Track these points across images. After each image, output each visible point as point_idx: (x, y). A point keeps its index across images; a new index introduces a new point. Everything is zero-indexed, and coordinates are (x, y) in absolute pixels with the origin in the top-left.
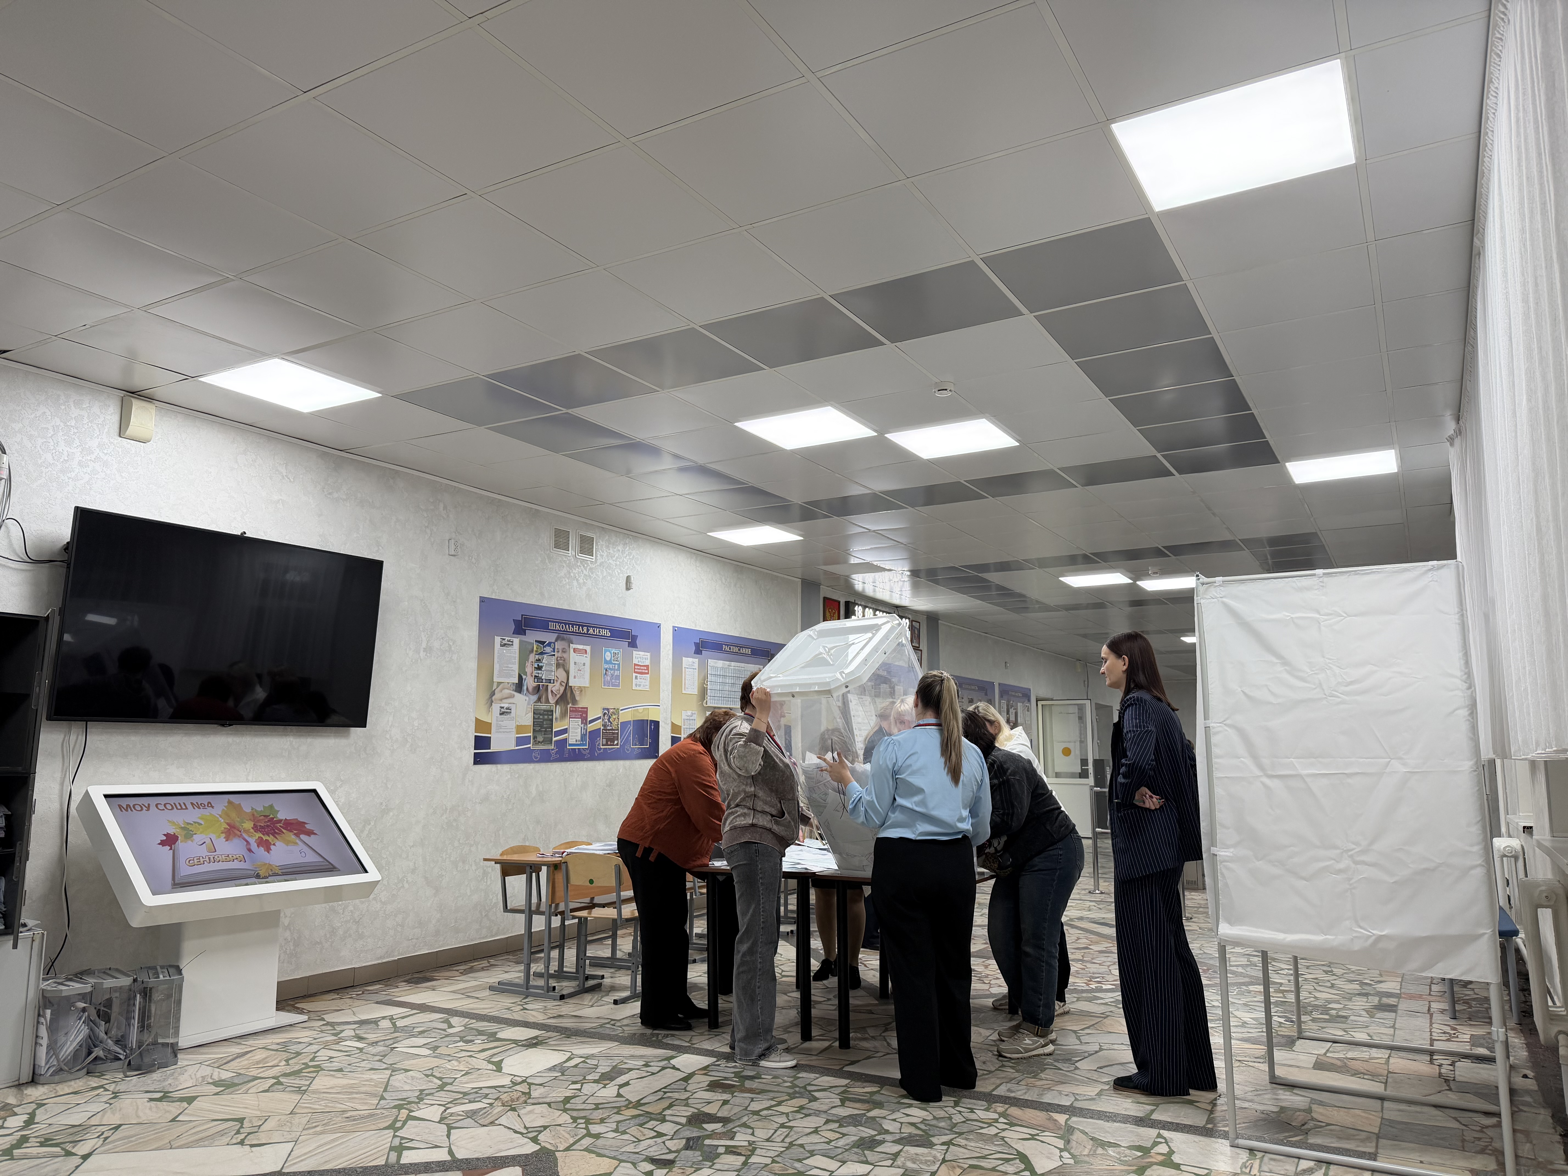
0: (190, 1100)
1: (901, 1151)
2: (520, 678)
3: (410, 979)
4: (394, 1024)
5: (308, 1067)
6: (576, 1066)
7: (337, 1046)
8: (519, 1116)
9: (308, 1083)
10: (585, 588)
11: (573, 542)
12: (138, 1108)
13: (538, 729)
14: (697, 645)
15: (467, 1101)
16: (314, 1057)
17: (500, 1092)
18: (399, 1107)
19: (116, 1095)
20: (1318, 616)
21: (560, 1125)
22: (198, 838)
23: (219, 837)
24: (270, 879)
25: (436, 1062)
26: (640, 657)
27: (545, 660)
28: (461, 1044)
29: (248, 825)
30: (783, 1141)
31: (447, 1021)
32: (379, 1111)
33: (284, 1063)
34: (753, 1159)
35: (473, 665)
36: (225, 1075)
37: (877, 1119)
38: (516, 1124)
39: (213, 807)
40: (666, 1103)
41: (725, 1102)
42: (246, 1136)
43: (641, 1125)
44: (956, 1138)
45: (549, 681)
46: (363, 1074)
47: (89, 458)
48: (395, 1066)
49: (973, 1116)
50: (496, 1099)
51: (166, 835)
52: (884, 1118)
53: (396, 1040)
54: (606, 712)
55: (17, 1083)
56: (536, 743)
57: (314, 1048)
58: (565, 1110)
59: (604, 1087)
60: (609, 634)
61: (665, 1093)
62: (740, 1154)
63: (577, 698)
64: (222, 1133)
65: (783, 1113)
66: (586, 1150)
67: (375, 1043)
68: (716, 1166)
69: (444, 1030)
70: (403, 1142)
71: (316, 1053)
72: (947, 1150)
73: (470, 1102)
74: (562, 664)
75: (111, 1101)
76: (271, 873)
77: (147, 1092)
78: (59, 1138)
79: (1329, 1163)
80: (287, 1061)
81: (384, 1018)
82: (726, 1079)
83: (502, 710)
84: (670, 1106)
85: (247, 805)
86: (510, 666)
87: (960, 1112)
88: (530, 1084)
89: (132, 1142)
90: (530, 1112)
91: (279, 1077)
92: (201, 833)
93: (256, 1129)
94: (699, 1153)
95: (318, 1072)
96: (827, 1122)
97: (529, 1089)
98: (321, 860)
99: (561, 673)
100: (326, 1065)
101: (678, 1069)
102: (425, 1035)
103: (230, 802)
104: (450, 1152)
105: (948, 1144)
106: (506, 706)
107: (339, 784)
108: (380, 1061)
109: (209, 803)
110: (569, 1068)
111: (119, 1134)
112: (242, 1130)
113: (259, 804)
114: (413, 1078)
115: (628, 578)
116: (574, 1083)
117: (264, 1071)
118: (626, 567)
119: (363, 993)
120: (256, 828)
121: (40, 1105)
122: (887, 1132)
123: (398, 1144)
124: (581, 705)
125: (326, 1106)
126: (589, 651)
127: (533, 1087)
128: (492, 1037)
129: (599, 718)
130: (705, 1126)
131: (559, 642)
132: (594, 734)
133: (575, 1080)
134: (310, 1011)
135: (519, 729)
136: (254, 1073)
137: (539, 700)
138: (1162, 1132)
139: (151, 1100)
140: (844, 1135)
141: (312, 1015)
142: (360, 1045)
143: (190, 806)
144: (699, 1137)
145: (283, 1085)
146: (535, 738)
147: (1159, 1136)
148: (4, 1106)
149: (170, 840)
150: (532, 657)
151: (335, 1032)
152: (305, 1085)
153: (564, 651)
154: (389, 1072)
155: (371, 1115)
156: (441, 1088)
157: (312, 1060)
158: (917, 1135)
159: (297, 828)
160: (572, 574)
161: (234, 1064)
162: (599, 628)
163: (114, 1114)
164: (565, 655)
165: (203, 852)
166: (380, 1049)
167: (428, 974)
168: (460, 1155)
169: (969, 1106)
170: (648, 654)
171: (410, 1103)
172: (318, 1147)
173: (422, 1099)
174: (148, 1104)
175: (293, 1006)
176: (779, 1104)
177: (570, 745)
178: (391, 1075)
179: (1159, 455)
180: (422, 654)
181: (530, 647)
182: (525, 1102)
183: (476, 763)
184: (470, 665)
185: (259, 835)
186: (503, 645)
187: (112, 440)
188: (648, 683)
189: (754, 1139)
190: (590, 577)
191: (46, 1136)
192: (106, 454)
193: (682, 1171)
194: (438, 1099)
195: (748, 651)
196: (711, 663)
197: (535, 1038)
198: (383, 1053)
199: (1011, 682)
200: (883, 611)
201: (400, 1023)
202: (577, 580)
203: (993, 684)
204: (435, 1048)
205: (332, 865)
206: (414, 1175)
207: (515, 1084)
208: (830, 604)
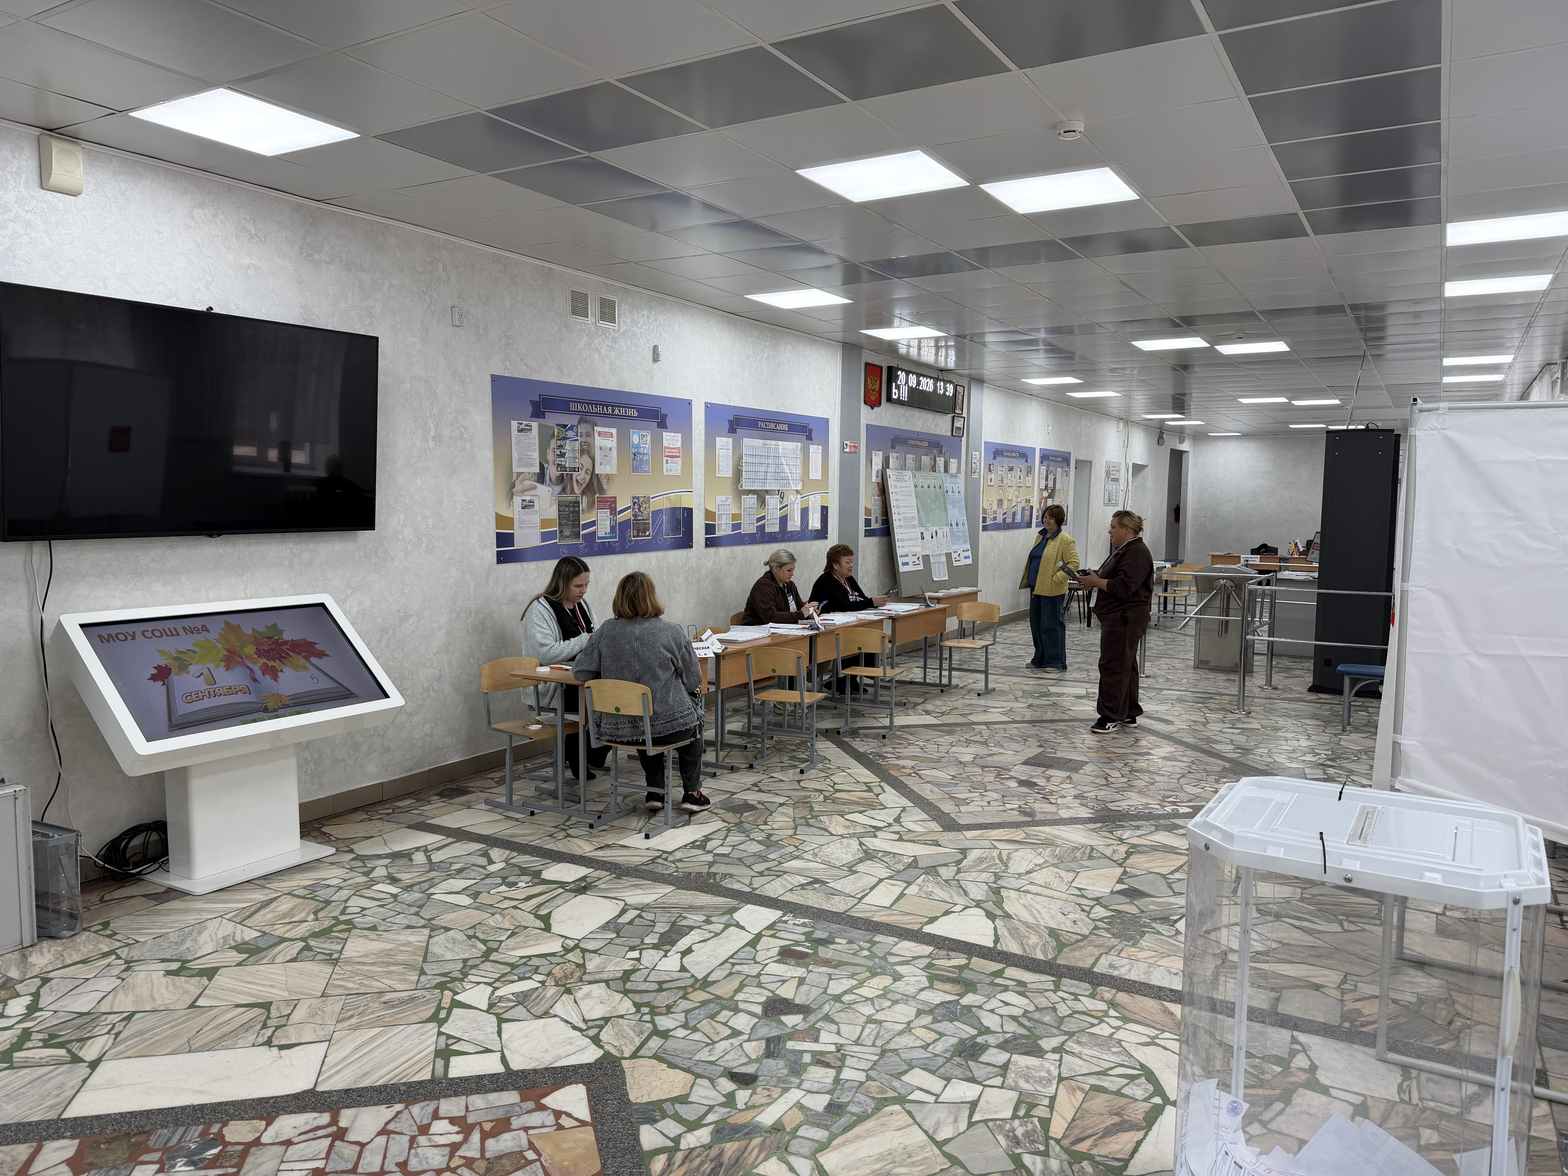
0: (210, 973)
1: (1009, 1060)
2: (542, 467)
3: (443, 791)
4: (429, 858)
5: (338, 922)
6: (631, 922)
7: (368, 891)
8: (575, 1002)
9: (339, 947)
10: (608, 361)
11: (593, 307)
12: (153, 985)
13: (563, 522)
14: (731, 422)
15: (516, 977)
16: (346, 908)
17: (551, 963)
18: (442, 987)
19: (129, 965)
22: (194, 669)
23: (218, 666)
24: (280, 712)
25: (477, 916)
26: (671, 439)
27: (568, 445)
28: (503, 888)
29: (250, 650)
30: (873, 1045)
31: (486, 855)
32: (419, 993)
33: (312, 917)
34: (845, 1074)
35: (489, 454)
36: (250, 935)
37: (974, 1009)
38: (574, 1016)
39: (208, 631)
40: (735, 983)
41: (801, 981)
42: (274, 1032)
43: (713, 1017)
44: (1066, 1041)
45: (574, 469)
46: (399, 934)
48: (433, 922)
49: (1079, 1007)
50: (548, 975)
51: (158, 668)
52: (980, 1007)
53: (432, 883)
54: (637, 502)
55: (20, 947)
56: (562, 537)
57: (344, 894)
58: (626, 993)
59: (665, 956)
60: (636, 414)
61: (733, 965)
62: (828, 1065)
63: (605, 487)
64: (246, 1027)
65: (867, 999)
66: (656, 1057)
67: (409, 888)
68: (806, 1085)
69: (484, 867)
70: (450, 1041)
71: (346, 901)
72: (1060, 1060)
73: (521, 979)
74: (587, 450)
75: (124, 975)
76: (280, 705)
77: (163, 960)
78: (66, 1034)
80: (315, 913)
81: (417, 849)
82: (797, 943)
83: (525, 503)
84: (741, 987)
85: (247, 626)
86: (530, 454)
87: (1063, 999)
88: (584, 951)
89: (146, 1040)
90: (588, 995)
91: (307, 938)
92: (198, 662)
93: (283, 1021)
94: (784, 1063)
95: (349, 930)
96: (919, 1013)
97: (583, 958)
98: (336, 685)
99: (586, 461)
100: (358, 920)
101: (742, 928)
102: (464, 874)
103: (227, 624)
104: (504, 1060)
105: (1059, 1050)
106: (528, 498)
107: (349, 592)
108: (417, 914)
109: (203, 626)
110: (624, 925)
111: (133, 1027)
112: (269, 1022)
113: (261, 624)
114: (454, 940)
115: (655, 348)
116: (632, 949)
117: (291, 929)
118: (653, 336)
119: (393, 812)
120: (259, 653)
121: (45, 981)
122: (987, 1031)
123: (443, 1046)
124: (609, 494)
125: (361, 984)
126: (615, 434)
127: (587, 956)
128: (536, 877)
129: (629, 508)
130: (784, 1018)
131: (582, 425)
132: (625, 525)
133: (632, 944)
134: (338, 839)
135: (544, 523)
136: (279, 931)
137: (564, 490)
138: (1295, 1033)
139: (168, 973)
140: (942, 1035)
141: (340, 845)
142: (394, 890)
143: (181, 631)
144: (779, 1037)
145: (312, 950)
146: (561, 532)
147: (1294, 1040)
148: (5, 982)
149: (162, 674)
150: (553, 443)
151: (365, 869)
152: (337, 952)
153: (588, 435)
154: (426, 931)
155: (412, 999)
156: (486, 956)
157: (343, 912)
158: (1023, 1036)
159: (306, 649)
160: (593, 346)
161: (258, 917)
162: (626, 407)
163: (126, 995)
164: (589, 440)
165: (201, 685)
166: (416, 896)
167: (461, 784)
168: (516, 1064)
169: (1072, 990)
170: (680, 435)
171: (454, 980)
172: (357, 1049)
173: (466, 975)
174: (164, 980)
175: (319, 830)
176: (861, 984)
177: (600, 538)
178: (430, 937)
179: (1301, 214)
180: (431, 443)
181: (550, 432)
182: (581, 980)
183: (499, 561)
184: (486, 454)
185: (263, 660)
186: (520, 431)
187: (32, 193)
188: (679, 467)
189: (841, 1041)
190: (612, 347)
191: (50, 1031)
192: (28, 211)
193: (767, 1093)
194: (483, 973)
195: (785, 427)
196: (747, 442)
197: (583, 878)
198: (419, 903)
199: (1052, 446)
200: (927, 377)
201: (437, 857)
202: (599, 352)
203: (1035, 449)
204: (475, 895)
205: (348, 690)
206: (464, 1098)
207: (567, 950)
208: (872, 370)
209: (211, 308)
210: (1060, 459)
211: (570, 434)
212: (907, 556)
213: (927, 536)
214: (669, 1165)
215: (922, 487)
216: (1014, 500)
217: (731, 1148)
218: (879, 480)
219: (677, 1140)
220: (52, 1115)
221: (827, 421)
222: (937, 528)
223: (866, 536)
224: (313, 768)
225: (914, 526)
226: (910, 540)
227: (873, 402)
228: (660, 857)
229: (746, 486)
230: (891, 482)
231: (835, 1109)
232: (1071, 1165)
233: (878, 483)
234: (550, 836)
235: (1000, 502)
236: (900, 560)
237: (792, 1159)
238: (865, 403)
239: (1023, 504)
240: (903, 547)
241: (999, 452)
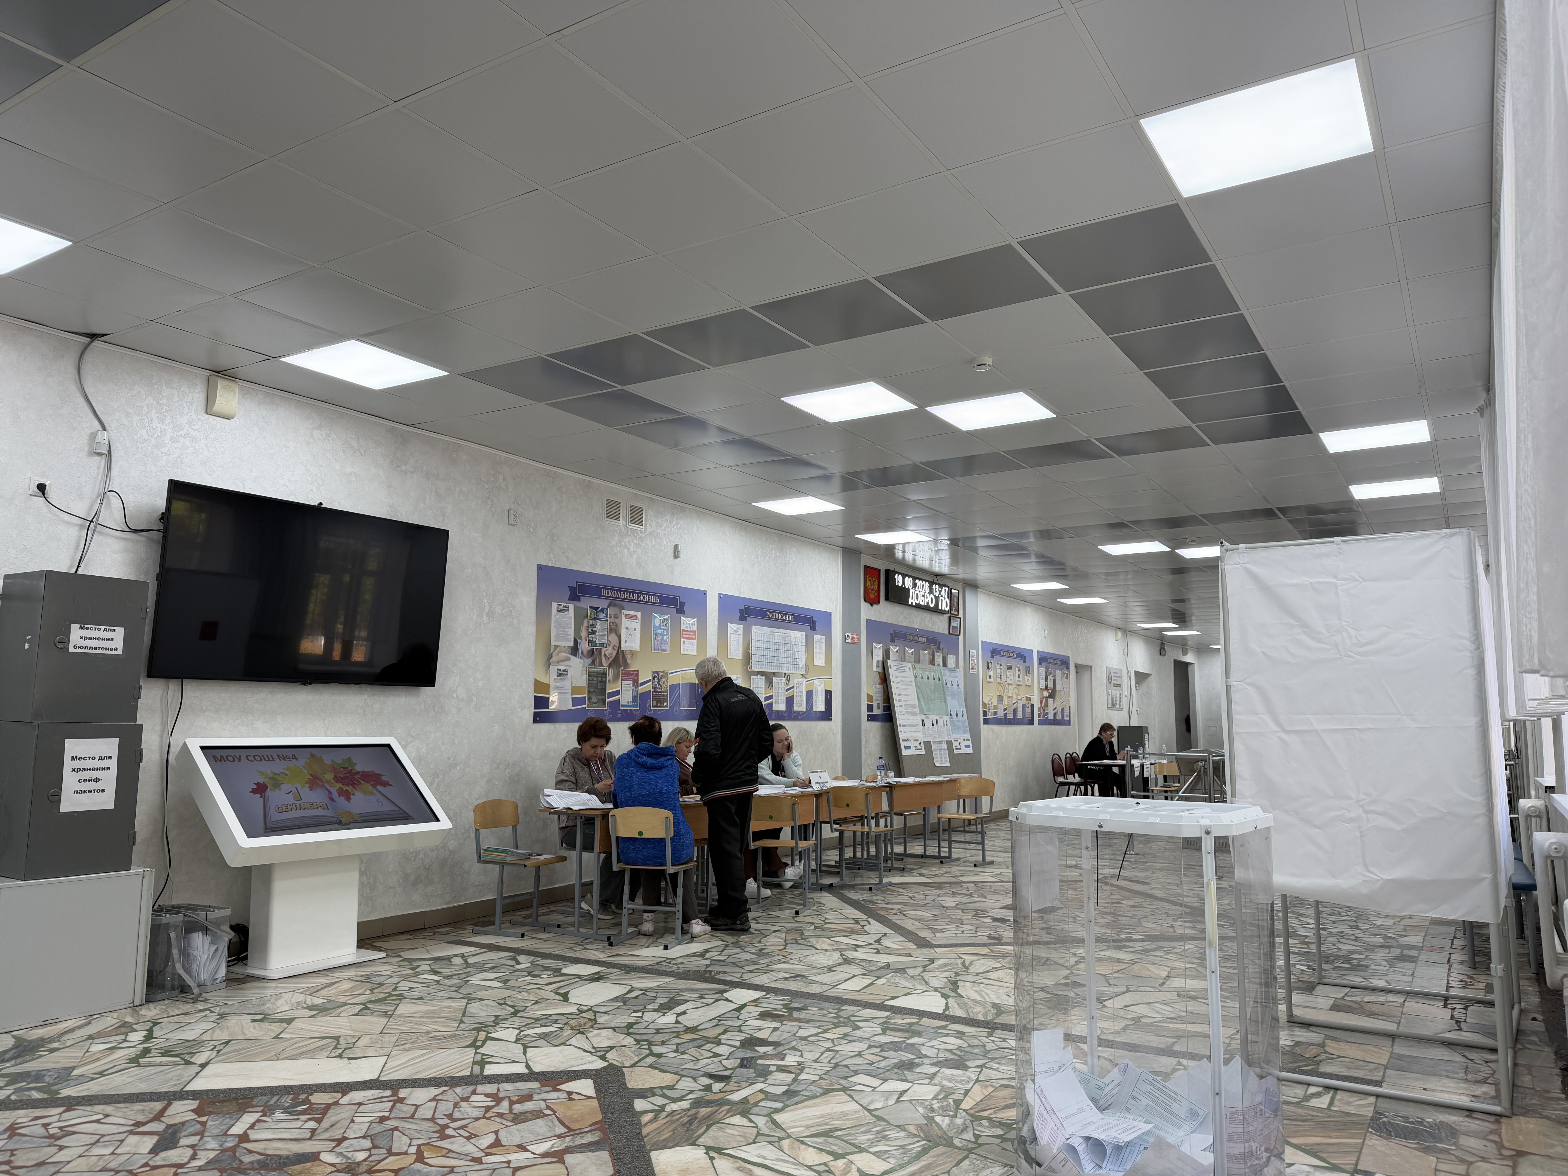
0: (289, 1021)
1: (938, 1072)
2: (576, 642)
3: (475, 923)
4: (466, 961)
5: (391, 995)
6: (636, 997)
7: (415, 978)
8: (587, 1038)
9: (393, 1008)
10: (635, 557)
11: (624, 513)
12: (243, 1027)
13: (592, 690)
14: (741, 611)
15: (539, 1025)
16: (396, 988)
17: (568, 1018)
19: (222, 1016)
20: (1334, 581)
21: (625, 1046)
22: (285, 787)
23: (304, 786)
24: (351, 825)
25: (507, 993)
26: (688, 623)
27: (599, 625)
28: (529, 978)
29: (329, 776)
30: (829, 1062)
31: (514, 959)
32: (460, 1033)
33: (368, 992)
34: (802, 1077)
35: (532, 629)
36: (318, 1001)
37: (917, 1046)
38: (585, 1045)
39: (295, 759)
40: (720, 1029)
41: (775, 1029)
42: (343, 1051)
43: (699, 1047)
44: (988, 1062)
45: (602, 645)
46: (442, 1002)
47: (179, 434)
48: (470, 996)
49: (1005, 1045)
50: (565, 1024)
51: (257, 784)
52: (923, 1045)
53: (469, 974)
54: (657, 676)
55: (132, 1005)
56: (591, 703)
57: (395, 980)
58: (629, 1034)
59: (664, 1015)
60: (657, 601)
61: (720, 1021)
62: (790, 1072)
63: (629, 662)
65: (829, 1039)
66: (650, 1066)
67: (448, 977)
68: (770, 1081)
69: (513, 966)
70: (484, 1057)
71: (397, 984)
72: (980, 1072)
73: (542, 1026)
74: (615, 630)
75: (219, 1021)
76: (351, 820)
77: (249, 1014)
78: (178, 1050)
79: (1336, 1089)
80: (372, 990)
81: (456, 955)
82: (775, 1010)
83: (560, 672)
84: (725, 1032)
85: (328, 758)
86: (566, 630)
87: (993, 1041)
88: (595, 1012)
89: (242, 1054)
90: (597, 1035)
91: (366, 1003)
92: (288, 783)
93: (351, 1045)
94: (753, 1070)
95: (401, 1000)
96: (870, 1047)
97: (595, 1016)
98: (397, 809)
99: (613, 638)
100: (407, 994)
101: (731, 1001)
102: (496, 970)
103: (312, 756)
104: (528, 1066)
105: (981, 1067)
106: (563, 668)
107: (410, 739)
108: (456, 991)
109: (293, 755)
110: (630, 999)
111: (230, 1048)
112: (339, 1046)
113: (339, 757)
114: (487, 1006)
115: (676, 547)
116: (636, 1011)
117: (352, 999)
118: (674, 536)
119: (434, 934)
120: (336, 779)
121: (156, 1024)
122: (926, 1056)
123: (480, 1059)
124: (633, 668)
125: (412, 1028)
126: (639, 617)
127: (598, 1015)
128: (558, 972)
129: (649, 681)
130: (757, 1048)
131: (611, 608)
132: (645, 696)
133: (637, 1009)
134: (387, 949)
135: (576, 690)
136: (343, 999)
137: (593, 663)
138: (1181, 1060)
139: (254, 1020)
140: (885, 1058)
141: (390, 952)
142: (436, 978)
143: (276, 758)
144: (752, 1058)
145: (370, 1010)
146: (589, 698)
147: (1179, 1063)
148: (125, 1024)
149: (260, 789)
150: (587, 623)
151: (412, 966)
152: (391, 1011)
153: (616, 617)
154: (465, 1001)
155: (453, 1036)
156: (514, 1014)
157: (395, 989)
158: (952, 1060)
159: (374, 779)
160: (623, 543)
161: (324, 992)
162: (649, 595)
163: (223, 1031)
164: (617, 621)
165: (290, 799)
166: (455, 981)
168: (537, 1068)
169: (1001, 1036)
170: (696, 620)
171: (487, 1026)
172: (409, 1060)
173: (498, 1024)
174: (252, 1024)
175: (371, 944)
176: (825, 1031)
177: (623, 706)
178: (468, 1003)
179: (1193, 426)
180: (485, 618)
181: (585, 613)
182: (592, 1027)
183: (535, 721)
184: (529, 629)
185: (339, 785)
186: (559, 611)
187: (200, 417)
188: (695, 648)
189: (802, 1060)
190: (640, 545)
191: (166, 1048)
192: (195, 430)
193: (738, 1085)
194: (512, 1023)
195: (791, 618)
196: (755, 629)
197: (598, 973)
198: (458, 985)
199: (1049, 649)
200: (923, 580)
201: (471, 960)
202: (628, 549)
203: (1032, 651)
204: (506, 981)
205: (407, 813)
206: (496, 1085)
207: (581, 1012)
208: (870, 572)
209: (321, 504)
210: (1059, 662)
211: (601, 615)
212: (908, 740)
213: (928, 723)
214: (655, 1118)
215: (922, 678)
216: (1014, 697)
217: (704, 1111)
218: (880, 670)
219: (663, 1107)
220: (177, 1089)
221: (830, 614)
222: (937, 717)
223: (868, 720)
224: (368, 891)
225: (915, 714)
226: (911, 726)
227: (872, 600)
228: (664, 961)
229: (755, 668)
230: (892, 672)
231: (790, 1094)
232: (972, 1122)
233: (879, 673)
234: (570, 949)
235: (1000, 698)
236: (903, 744)
237: (751, 1117)
238: (865, 600)
239: (1024, 701)
240: (905, 732)
241: (996, 651)
